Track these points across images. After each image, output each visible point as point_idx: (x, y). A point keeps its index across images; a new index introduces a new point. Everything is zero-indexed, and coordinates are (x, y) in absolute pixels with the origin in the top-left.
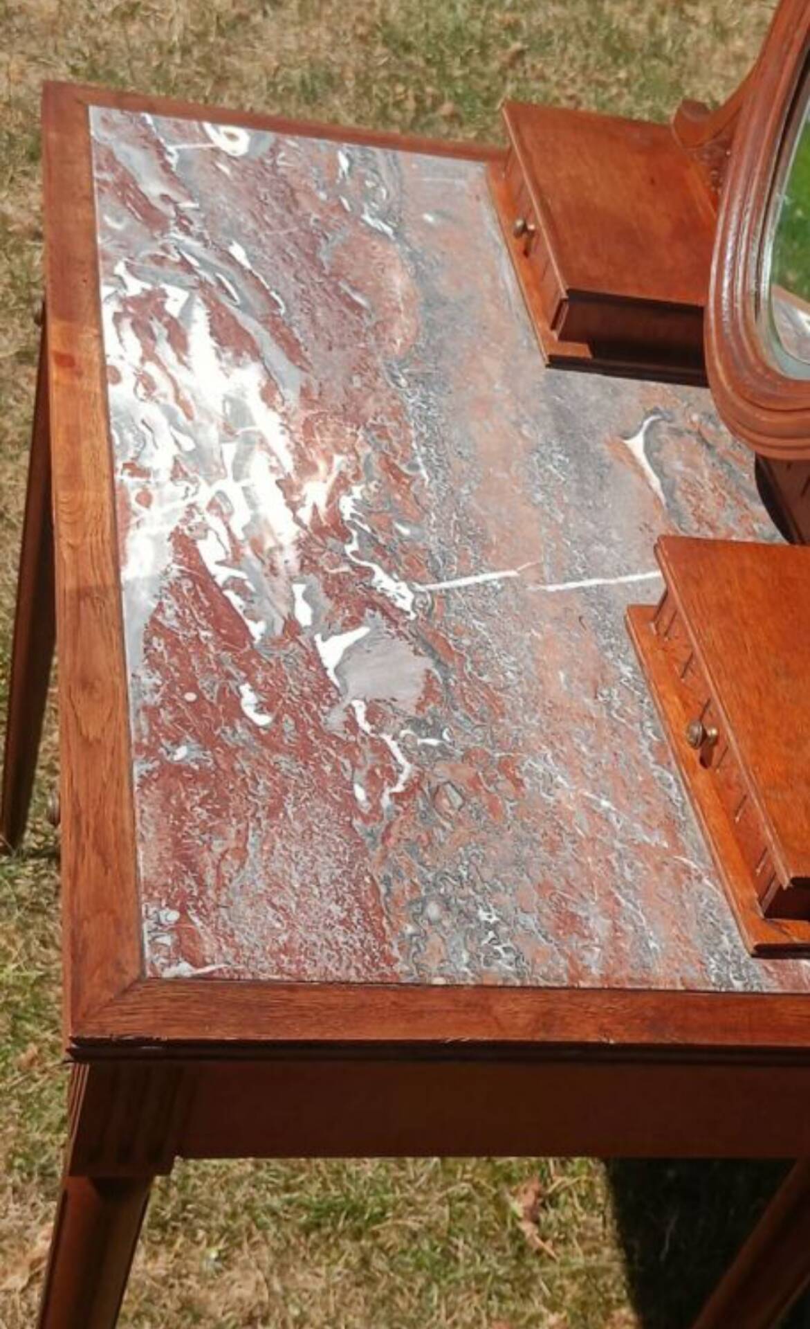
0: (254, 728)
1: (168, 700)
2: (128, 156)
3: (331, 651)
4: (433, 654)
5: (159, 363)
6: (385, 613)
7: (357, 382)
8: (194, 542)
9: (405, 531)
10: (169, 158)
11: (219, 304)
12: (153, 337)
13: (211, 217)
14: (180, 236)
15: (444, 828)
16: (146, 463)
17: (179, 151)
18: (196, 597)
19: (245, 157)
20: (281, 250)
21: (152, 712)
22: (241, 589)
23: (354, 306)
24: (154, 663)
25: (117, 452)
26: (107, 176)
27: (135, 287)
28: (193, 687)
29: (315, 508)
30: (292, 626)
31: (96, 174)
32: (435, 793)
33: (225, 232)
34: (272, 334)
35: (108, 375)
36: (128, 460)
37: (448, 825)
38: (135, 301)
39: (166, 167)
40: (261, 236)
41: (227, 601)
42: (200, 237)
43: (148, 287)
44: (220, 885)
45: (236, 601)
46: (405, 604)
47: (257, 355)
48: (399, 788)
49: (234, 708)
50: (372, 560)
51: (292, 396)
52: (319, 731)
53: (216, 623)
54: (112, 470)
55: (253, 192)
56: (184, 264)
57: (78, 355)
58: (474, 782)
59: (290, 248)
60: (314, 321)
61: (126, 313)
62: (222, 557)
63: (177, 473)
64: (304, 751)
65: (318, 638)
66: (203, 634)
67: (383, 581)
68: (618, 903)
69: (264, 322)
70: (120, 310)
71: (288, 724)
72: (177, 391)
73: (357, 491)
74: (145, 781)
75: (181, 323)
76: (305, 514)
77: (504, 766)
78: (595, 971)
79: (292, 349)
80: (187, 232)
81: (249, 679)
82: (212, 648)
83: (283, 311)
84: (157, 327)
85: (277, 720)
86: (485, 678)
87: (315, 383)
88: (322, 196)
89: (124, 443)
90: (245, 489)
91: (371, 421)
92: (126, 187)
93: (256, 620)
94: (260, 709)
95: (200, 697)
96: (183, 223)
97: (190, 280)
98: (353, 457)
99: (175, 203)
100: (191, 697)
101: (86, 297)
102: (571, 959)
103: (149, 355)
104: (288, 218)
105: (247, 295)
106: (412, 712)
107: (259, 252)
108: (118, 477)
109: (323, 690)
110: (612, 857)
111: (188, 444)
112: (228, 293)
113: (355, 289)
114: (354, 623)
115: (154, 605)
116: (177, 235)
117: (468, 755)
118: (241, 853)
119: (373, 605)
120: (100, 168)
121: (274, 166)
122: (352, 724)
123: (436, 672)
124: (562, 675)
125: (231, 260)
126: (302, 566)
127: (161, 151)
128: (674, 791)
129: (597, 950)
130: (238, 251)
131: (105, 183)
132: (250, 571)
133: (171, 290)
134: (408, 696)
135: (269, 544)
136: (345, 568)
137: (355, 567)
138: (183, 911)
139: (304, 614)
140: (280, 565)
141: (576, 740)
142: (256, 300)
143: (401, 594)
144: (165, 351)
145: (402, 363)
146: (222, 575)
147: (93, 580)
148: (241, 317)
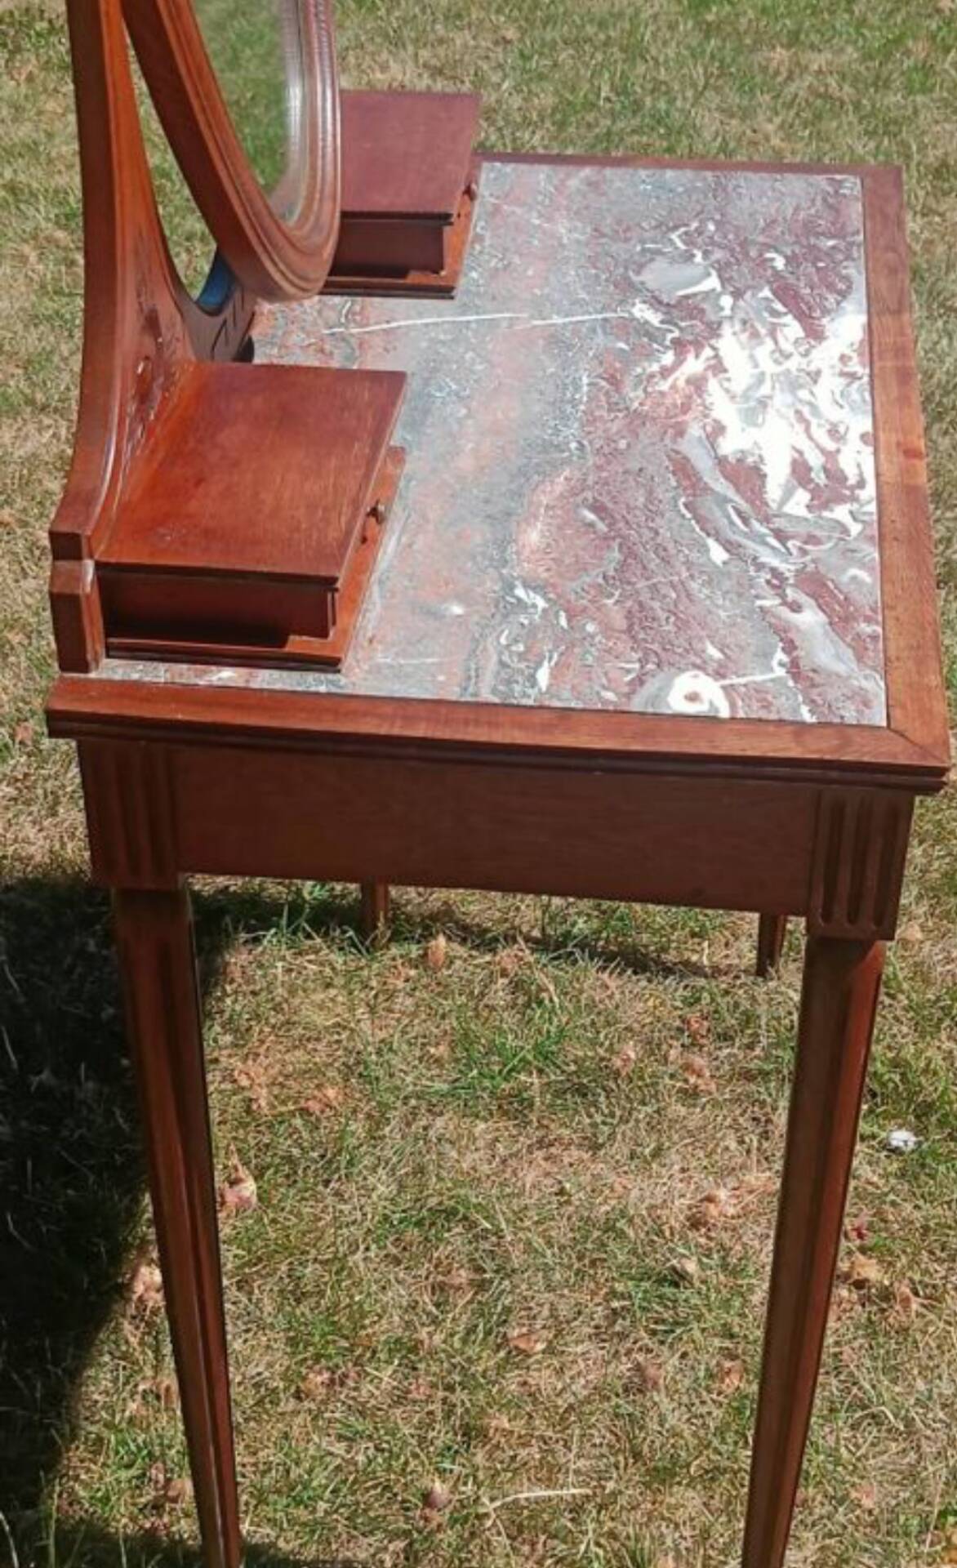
0: (777, 251)
1: (837, 263)
2: (839, 658)
3: (713, 282)
4: (631, 285)
5: (822, 450)
6: (660, 303)
7: (623, 444)
8: (807, 336)
9: (621, 345)
10: (785, 658)
11: (755, 502)
12: (826, 470)
13: (743, 590)
14: (784, 566)
15: (659, 215)
16: (844, 381)
17: (769, 668)
18: (810, 308)
19: (682, 670)
20: (666, 561)
21: (848, 257)
22: (775, 313)
23: (599, 510)
24: (847, 279)
25: (867, 387)
26: (865, 629)
27: (841, 513)
28: (818, 269)
29: (697, 355)
30: (737, 294)
31: (879, 629)
32: (658, 226)
33: (729, 575)
34: (700, 479)
35: (874, 440)
36: (857, 381)
37: (655, 215)
38: (841, 499)
39: (790, 647)
40: (685, 574)
41: (785, 305)
42: (760, 567)
43: (827, 514)
44: (813, 201)
45: (779, 306)
46: (639, 306)
47: (721, 461)
48: (683, 230)
49: (789, 260)
50: (658, 329)
51: (695, 431)
52: (732, 251)
53: (797, 296)
54: (872, 375)
55: (683, 625)
56: (782, 537)
57: (900, 459)
58: (627, 229)
59: (655, 563)
60: (650, 493)
61: (852, 489)
62: (786, 330)
63: (815, 376)
64: (744, 244)
65: (719, 288)
66: (808, 291)
67: (654, 318)
68: (555, 188)
69: (706, 489)
70: (858, 492)
71: (753, 253)
72: (807, 430)
73: (654, 368)
74: (858, 232)
75: (795, 483)
76: (707, 353)
77: (603, 235)
79: (683, 468)
80: (775, 572)
81: (776, 272)
82: (802, 284)
83: (682, 500)
84: (821, 479)
85: (761, 255)
86: (593, 271)
87: (667, 440)
88: (590, 627)
89: (861, 393)
90: (757, 367)
91: (621, 415)
92: (842, 617)
93: (766, 299)
94: (772, 260)
95: (814, 264)
96: (778, 581)
97: (779, 523)
98: (649, 389)
99: (785, 602)
100: (821, 264)
102: (601, 174)
103: (831, 456)
104: (646, 597)
105: (718, 514)
106: (659, 258)
107: (693, 557)
108: (867, 371)
109: (722, 269)
110: (546, 203)
111: (802, 393)
112: (740, 514)
113: (591, 525)
114: (687, 297)
115: (844, 304)
116: (788, 569)
117: (626, 240)
118: (797, 209)
119: (668, 305)
120: (874, 638)
121: (644, 661)
122: (706, 254)
123: (631, 274)
124: (530, 273)
125: (729, 546)
126: (720, 324)
127: (795, 669)
129: (581, 176)
130: (719, 555)
131: (868, 620)
132: (763, 321)
133: (803, 513)
134: (660, 264)
135: (744, 337)
136: (683, 324)
137: (676, 325)
138: (836, 192)
139: (727, 301)
140: (738, 327)
141: (539, 245)
142: (710, 508)
143: (642, 311)
144: (816, 460)
145: (568, 461)
146: (789, 319)
147: (888, 319)
148: (731, 492)
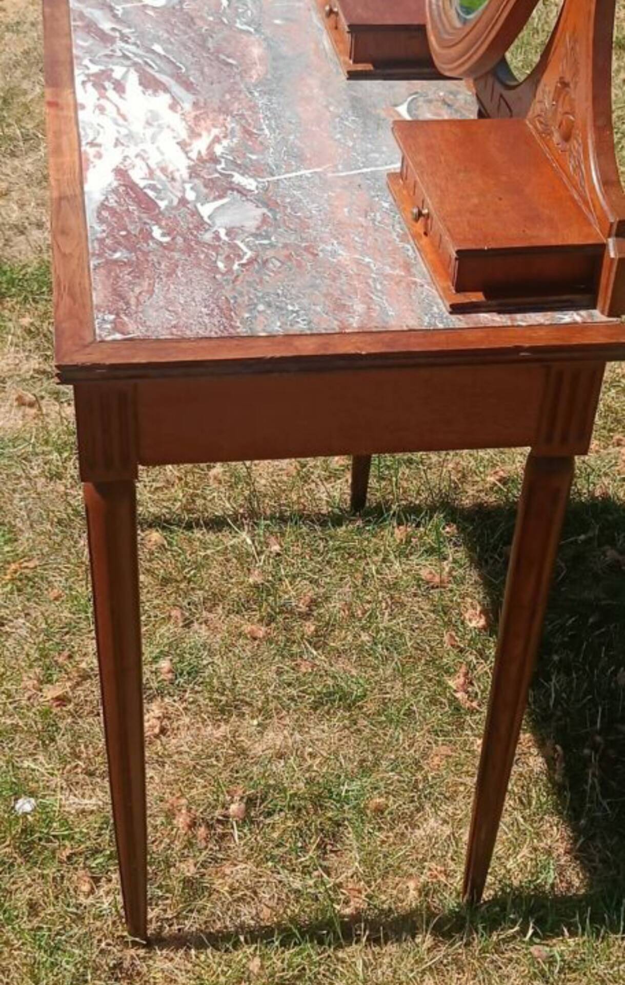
0: (161, 244)
1: (111, 235)
2: (91, 13)
3: (206, 210)
4: (267, 205)
5: (108, 99)
6: (239, 192)
7: (228, 97)
8: (126, 171)
9: (254, 157)
10: (117, 12)
11: (144, 70)
12: (105, 89)
13: (141, 35)
14: (123, 44)
15: (269, 276)
16: (98, 141)
17: (123, 8)
18: (128, 194)
19: (164, 7)
20: (184, 45)
21: (101, 241)
22: (153, 188)
23: (228, 64)
24: (101, 220)
25: (82, 138)
26: (79, 23)
27: (94, 69)
28: (125, 229)
29: (199, 153)
30: (183, 201)
31: (73, 23)
32: (265, 262)
33: (149, 40)
34: (176, 81)
35: (77, 107)
36: (89, 140)
37: (272, 274)
38: (95, 75)
39: (115, 16)
40: (172, 40)
41: (146, 194)
42: (135, 44)
43: (103, 68)
44: (138, 303)
45: (151, 194)
46: (253, 187)
47: (166, 90)
48: (244, 261)
49: (149, 236)
50: (234, 170)
51: (187, 106)
52: (198, 242)
53: (139, 203)
54: (80, 145)
55: (167, 21)
56: (125, 57)
57: (60, 101)
58: (289, 257)
59: (190, 44)
60: (202, 73)
61: (89, 80)
62: (143, 175)
63: (117, 143)
64: (189, 250)
65: (199, 205)
66: (131, 208)
67: (237, 178)
68: (371, 298)
69: (172, 76)
70: (85, 79)
71: (180, 240)
72: (118, 110)
73: (225, 143)
74: (96, 268)
75: (122, 82)
76: (194, 155)
77: (306, 249)
78: (355, 325)
79: (188, 86)
80: (127, 42)
81: (158, 223)
82: (136, 213)
83: (184, 70)
84: (107, 84)
85: (173, 239)
86: (299, 214)
87: (202, 100)
88: (211, 19)
89: (86, 134)
90: (158, 148)
91: (235, 113)
92: (91, 28)
93: (162, 199)
94: (163, 235)
95: (129, 232)
96: (124, 39)
97: (128, 63)
98: (224, 129)
99: (120, 31)
100: (123, 233)
101: (65, 77)
102: (341, 322)
103: (102, 96)
104: (189, 31)
105: (162, 65)
106: (254, 231)
107: (170, 47)
108: (83, 149)
109: (201, 225)
110: (370, 281)
111: (124, 131)
112: (150, 66)
113: (228, 57)
114: (221, 197)
115: (103, 198)
116: (120, 44)
117: (285, 246)
118: (151, 292)
119: (233, 189)
120: (75, 20)
121: (182, 9)
122: (217, 237)
123: (270, 214)
124: (346, 210)
125: (153, 52)
126: (191, 177)
127: (111, 9)
128: (410, 253)
129: (357, 318)
130: (157, 48)
131: (78, 26)
132: (159, 180)
133: (115, 68)
134: (251, 225)
135: (171, 169)
136: (217, 175)
137: (221, 174)
138: (118, 315)
139: (191, 196)
140: (177, 175)
141: (352, 236)
142: (168, 68)
143: (250, 183)
144: (111, 94)
145: (256, 86)
146: (142, 184)
147: (69, 192)
148: (158, 76)
